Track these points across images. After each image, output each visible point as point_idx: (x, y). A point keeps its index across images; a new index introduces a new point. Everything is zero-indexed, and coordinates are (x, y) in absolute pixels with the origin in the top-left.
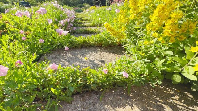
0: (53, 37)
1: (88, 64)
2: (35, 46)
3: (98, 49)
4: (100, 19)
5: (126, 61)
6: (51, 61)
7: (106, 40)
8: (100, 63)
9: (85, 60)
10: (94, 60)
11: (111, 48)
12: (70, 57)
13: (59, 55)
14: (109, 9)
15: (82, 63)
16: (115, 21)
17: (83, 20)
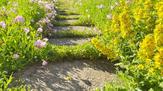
0: (29, 47)
1: (71, 86)
2: (8, 60)
3: (84, 63)
4: (89, 16)
5: (116, 88)
6: (26, 80)
7: (94, 51)
8: (86, 86)
9: (67, 80)
10: (78, 80)
11: (102, 61)
12: (48, 75)
13: (35, 72)
14: (101, 7)
15: (62, 85)
16: (106, 30)
17: (66, 15)
